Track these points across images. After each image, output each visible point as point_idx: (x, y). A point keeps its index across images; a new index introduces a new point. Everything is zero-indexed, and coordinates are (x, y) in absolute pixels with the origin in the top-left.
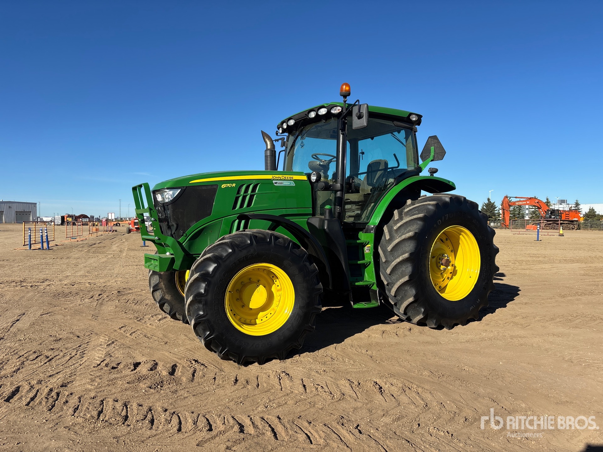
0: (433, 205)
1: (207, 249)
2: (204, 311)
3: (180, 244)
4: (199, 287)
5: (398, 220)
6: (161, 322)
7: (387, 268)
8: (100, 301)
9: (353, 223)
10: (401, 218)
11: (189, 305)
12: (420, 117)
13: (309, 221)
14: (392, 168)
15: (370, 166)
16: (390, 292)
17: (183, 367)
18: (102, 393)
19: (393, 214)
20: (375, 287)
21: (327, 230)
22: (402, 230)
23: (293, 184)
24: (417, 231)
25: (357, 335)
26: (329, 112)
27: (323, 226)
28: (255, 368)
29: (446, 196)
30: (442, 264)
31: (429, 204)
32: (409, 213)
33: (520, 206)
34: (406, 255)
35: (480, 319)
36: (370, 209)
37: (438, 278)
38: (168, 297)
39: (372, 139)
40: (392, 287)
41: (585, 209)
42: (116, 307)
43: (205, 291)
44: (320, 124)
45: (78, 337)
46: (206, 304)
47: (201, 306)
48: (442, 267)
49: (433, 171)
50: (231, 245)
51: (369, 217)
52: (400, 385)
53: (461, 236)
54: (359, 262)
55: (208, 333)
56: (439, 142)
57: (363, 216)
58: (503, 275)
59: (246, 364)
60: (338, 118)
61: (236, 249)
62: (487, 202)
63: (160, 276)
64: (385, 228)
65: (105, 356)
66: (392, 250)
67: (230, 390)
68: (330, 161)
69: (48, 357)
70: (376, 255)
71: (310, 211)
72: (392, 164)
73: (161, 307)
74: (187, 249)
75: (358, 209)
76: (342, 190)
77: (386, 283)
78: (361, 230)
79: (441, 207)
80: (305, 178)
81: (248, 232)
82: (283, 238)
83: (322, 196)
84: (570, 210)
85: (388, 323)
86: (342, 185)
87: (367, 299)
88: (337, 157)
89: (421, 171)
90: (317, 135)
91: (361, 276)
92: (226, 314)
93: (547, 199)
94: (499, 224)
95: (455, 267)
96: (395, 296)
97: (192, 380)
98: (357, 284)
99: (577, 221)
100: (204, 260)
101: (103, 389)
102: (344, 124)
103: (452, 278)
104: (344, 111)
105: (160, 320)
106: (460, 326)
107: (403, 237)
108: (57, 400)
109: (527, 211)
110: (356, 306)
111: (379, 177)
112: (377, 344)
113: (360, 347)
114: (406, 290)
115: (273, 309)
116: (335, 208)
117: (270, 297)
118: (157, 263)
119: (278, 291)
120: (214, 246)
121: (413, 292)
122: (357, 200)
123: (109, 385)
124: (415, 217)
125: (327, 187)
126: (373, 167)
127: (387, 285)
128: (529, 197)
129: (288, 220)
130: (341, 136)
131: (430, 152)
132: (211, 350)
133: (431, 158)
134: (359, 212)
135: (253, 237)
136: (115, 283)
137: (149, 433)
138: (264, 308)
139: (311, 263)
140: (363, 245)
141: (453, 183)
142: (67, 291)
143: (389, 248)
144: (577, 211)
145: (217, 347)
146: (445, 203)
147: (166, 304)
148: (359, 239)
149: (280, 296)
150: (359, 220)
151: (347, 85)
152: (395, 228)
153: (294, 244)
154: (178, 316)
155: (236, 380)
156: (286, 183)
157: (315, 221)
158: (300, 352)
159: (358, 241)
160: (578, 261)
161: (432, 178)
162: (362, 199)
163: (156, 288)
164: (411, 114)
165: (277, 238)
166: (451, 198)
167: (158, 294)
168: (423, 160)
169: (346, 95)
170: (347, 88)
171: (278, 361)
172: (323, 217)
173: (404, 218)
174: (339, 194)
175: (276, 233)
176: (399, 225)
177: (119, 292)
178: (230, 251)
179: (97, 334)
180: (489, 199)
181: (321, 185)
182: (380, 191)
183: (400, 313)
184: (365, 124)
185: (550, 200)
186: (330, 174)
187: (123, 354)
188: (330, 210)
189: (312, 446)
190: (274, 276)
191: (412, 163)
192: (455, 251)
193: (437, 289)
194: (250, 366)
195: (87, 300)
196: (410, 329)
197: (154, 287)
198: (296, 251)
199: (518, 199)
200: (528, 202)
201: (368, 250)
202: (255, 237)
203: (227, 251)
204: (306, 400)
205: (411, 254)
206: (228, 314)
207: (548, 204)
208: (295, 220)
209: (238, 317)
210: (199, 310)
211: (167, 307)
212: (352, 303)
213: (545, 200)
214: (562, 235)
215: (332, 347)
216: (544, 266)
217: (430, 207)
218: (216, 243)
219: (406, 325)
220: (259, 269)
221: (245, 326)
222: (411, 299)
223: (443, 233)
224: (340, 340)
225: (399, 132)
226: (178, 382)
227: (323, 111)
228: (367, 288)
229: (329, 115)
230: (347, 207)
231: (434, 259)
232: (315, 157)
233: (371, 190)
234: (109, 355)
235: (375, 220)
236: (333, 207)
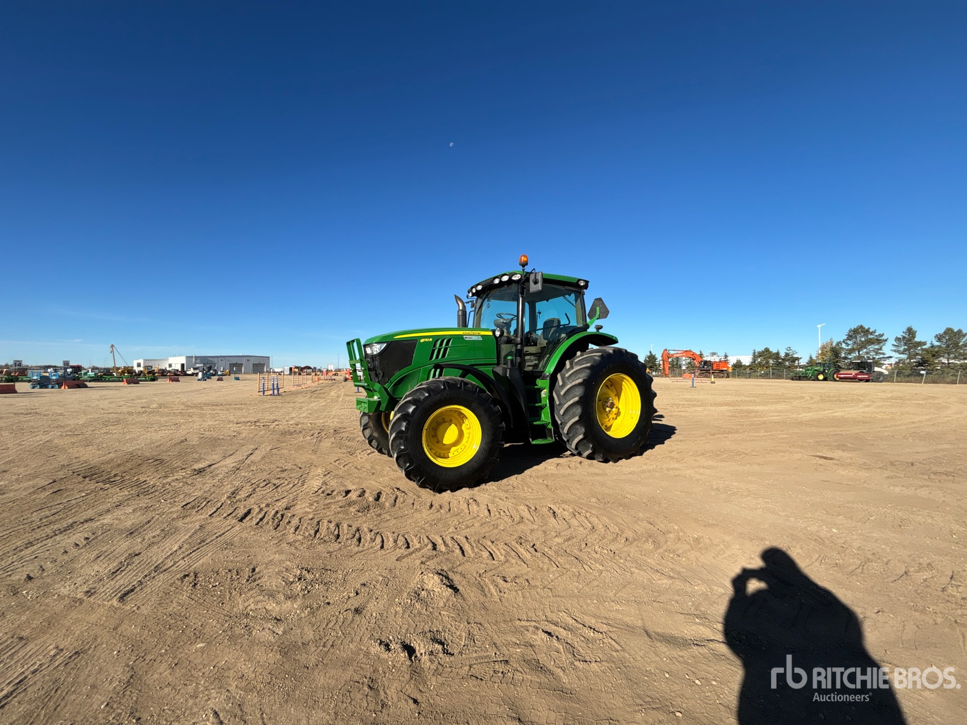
0: (598, 356)
1: (408, 393)
2: (404, 446)
3: (386, 390)
4: (401, 426)
5: (569, 369)
6: (370, 456)
7: (560, 410)
8: (319, 439)
9: (532, 371)
10: (572, 367)
11: (393, 441)
12: (587, 282)
13: (494, 370)
14: (564, 325)
15: (546, 323)
16: (563, 430)
17: (387, 494)
18: (318, 516)
19: (565, 364)
20: (550, 426)
21: (509, 377)
22: (573, 378)
23: (480, 339)
24: (585, 378)
25: (535, 467)
26: (510, 279)
27: (506, 374)
28: (447, 495)
29: (610, 349)
30: (607, 407)
31: (596, 356)
32: (578, 363)
33: (677, 358)
34: (576, 399)
35: (641, 454)
36: (545, 359)
37: (605, 418)
38: (376, 435)
39: (547, 301)
40: (565, 426)
41: (732, 360)
42: (332, 443)
43: (405, 429)
44: (503, 289)
45: (300, 468)
46: (406, 440)
47: (402, 441)
48: (608, 409)
49: (599, 328)
50: (428, 390)
51: (545, 366)
52: (571, 510)
53: (623, 383)
54: (537, 405)
55: (408, 464)
56: (603, 303)
57: (540, 366)
58: (662, 416)
59: (440, 491)
60: (518, 284)
61: (432, 393)
62: (649, 354)
63: (370, 417)
64: (559, 376)
65: (322, 485)
66: (564, 395)
67: (425, 514)
68: (512, 319)
69: (275, 485)
70: (551, 399)
71: (495, 361)
72: (564, 321)
73: (370, 443)
74: (391, 394)
75: (535, 360)
76: (521, 344)
77: (559, 422)
78: (539, 377)
79: (606, 357)
80: (491, 333)
81: (442, 379)
82: (472, 384)
83: (505, 349)
84: (720, 361)
85: (562, 457)
86: (521, 339)
87: (544, 437)
88: (518, 316)
89: (588, 328)
90: (501, 298)
91: (538, 417)
92: (423, 449)
93: (701, 352)
94: (660, 373)
95: (619, 409)
96: (567, 434)
97: (394, 505)
98: (535, 423)
99: (726, 370)
100: (405, 402)
101: (320, 512)
102: (523, 288)
103: (616, 418)
104: (523, 278)
105: (369, 454)
106: (624, 460)
107: (574, 383)
108: (281, 520)
109: (684, 362)
110: (534, 442)
111: (553, 333)
112: (552, 474)
113: (537, 477)
114: (577, 429)
115: (464, 445)
116: (516, 359)
117: (461, 434)
118: (366, 405)
119: (468, 429)
120: (414, 391)
121: (583, 430)
122: (535, 352)
123: (324, 509)
124: (584, 366)
125: (509, 341)
126: (548, 325)
127: (561, 424)
128: (685, 350)
129: (476, 369)
130: (521, 298)
131: (596, 312)
132: (411, 479)
133: (597, 316)
134: (537, 362)
135: (446, 383)
136: (333, 423)
137: (356, 549)
138: (455, 444)
139: (495, 406)
140: (540, 390)
141: (616, 338)
142: (292, 430)
143: (562, 393)
144: (726, 362)
145: (415, 477)
146: (609, 354)
147: (374, 441)
148: (536, 385)
149: (469, 433)
150: (537, 369)
151: (525, 256)
152: (567, 375)
153: (480, 389)
154: (384, 451)
155: (432, 506)
156: (474, 338)
157: (499, 370)
158: (486, 481)
159: (536, 387)
160: (726, 404)
161: (597, 333)
162: (539, 351)
163: (365, 427)
164: (579, 280)
165: (466, 384)
166: (614, 351)
167: (368, 432)
168: (591, 318)
169: (524, 265)
170: (525, 259)
171: (467, 489)
172: (506, 366)
173: (575, 367)
174: (519, 346)
175: (465, 380)
176: (570, 373)
177: (335, 431)
178: (427, 395)
179: (315, 466)
180: (650, 352)
181: (504, 339)
182: (554, 344)
183: (572, 448)
184: (540, 288)
185: (703, 352)
186: (512, 329)
187: (337, 482)
188: (512, 361)
189: (494, 562)
190: (463, 417)
191: (581, 321)
192: (618, 395)
193: (603, 428)
194: (444, 493)
195: (308, 438)
196: (581, 463)
197: (364, 426)
198: (483, 395)
199: (676, 352)
200: (684, 354)
201: (544, 394)
202: (448, 383)
203: (424, 395)
204: (490, 522)
205: (580, 398)
206: (425, 449)
207: (701, 355)
208: (482, 369)
209: (434, 451)
210: (401, 445)
211: (374, 443)
212: (531, 440)
213: (698, 353)
214: (713, 383)
215: (513, 477)
216: (697, 409)
217: (596, 358)
218: (415, 388)
219: (577, 458)
220: (451, 410)
221: (440, 459)
222: (581, 437)
223: (608, 380)
224: (520, 471)
225: (570, 295)
226: (382, 507)
227: (505, 278)
228: (544, 427)
229: (510, 281)
230: (527, 358)
231: (601, 402)
232: (499, 316)
233: (547, 343)
234: (325, 483)
235: (550, 369)
236: (514, 358)
